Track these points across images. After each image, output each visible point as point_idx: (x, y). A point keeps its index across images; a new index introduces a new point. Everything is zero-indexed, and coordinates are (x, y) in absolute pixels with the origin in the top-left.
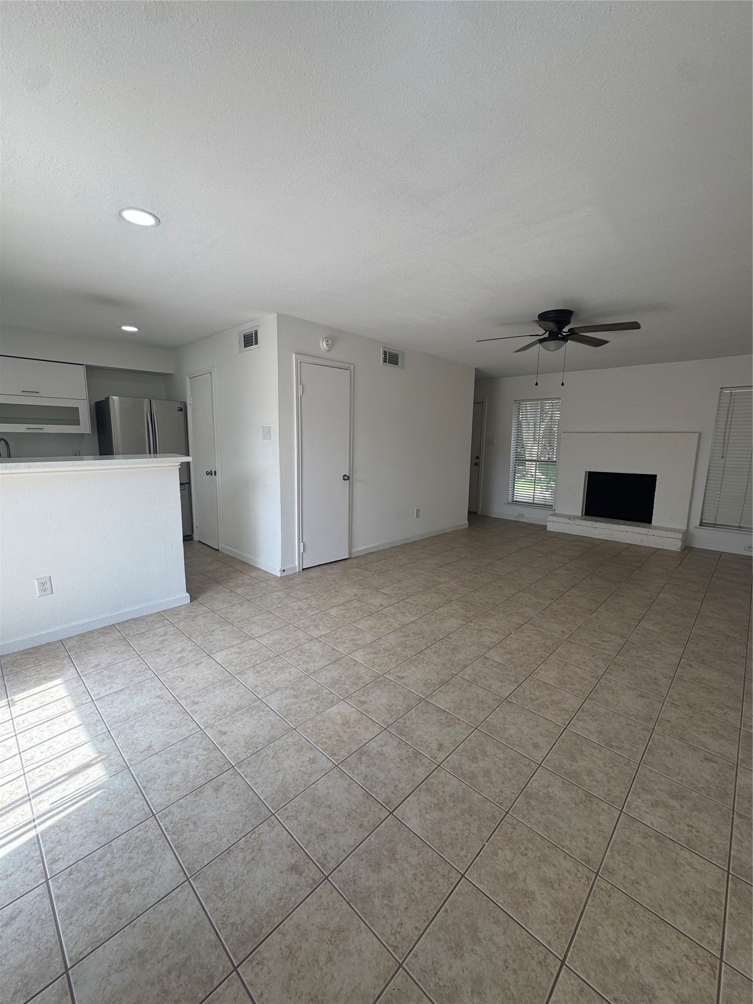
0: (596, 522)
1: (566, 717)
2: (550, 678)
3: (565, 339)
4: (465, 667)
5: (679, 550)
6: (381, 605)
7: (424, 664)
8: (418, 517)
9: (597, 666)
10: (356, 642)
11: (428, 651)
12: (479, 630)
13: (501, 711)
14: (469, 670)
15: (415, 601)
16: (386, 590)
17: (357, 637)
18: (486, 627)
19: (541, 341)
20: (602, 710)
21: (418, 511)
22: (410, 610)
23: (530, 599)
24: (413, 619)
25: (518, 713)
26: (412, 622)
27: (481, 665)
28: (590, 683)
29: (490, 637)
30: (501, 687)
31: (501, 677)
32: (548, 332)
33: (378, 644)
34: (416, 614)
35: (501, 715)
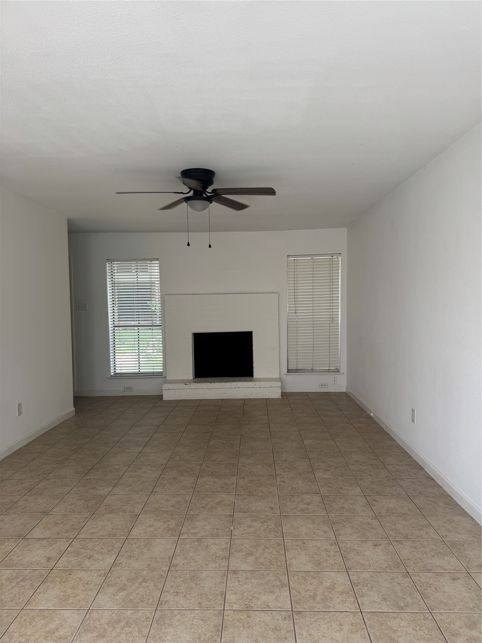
0: (211, 382)
1: (352, 600)
2: (305, 564)
3: (209, 199)
4: (224, 594)
5: (280, 397)
6: (49, 559)
7: (177, 617)
8: (20, 414)
9: (325, 532)
10: (57, 634)
11: (167, 597)
12: (199, 540)
13: (300, 628)
14: (230, 597)
15: (93, 533)
16: (37, 533)
17: (52, 626)
18: (202, 534)
19: (187, 199)
20: (366, 575)
21: (20, 405)
22: (95, 548)
23: (215, 482)
24: (111, 560)
25: (316, 621)
26: (114, 565)
27: (237, 583)
28: (335, 552)
29: (217, 545)
30: (276, 599)
31: (266, 586)
32: (192, 191)
33: (94, 621)
34: (109, 551)
35: (305, 634)
